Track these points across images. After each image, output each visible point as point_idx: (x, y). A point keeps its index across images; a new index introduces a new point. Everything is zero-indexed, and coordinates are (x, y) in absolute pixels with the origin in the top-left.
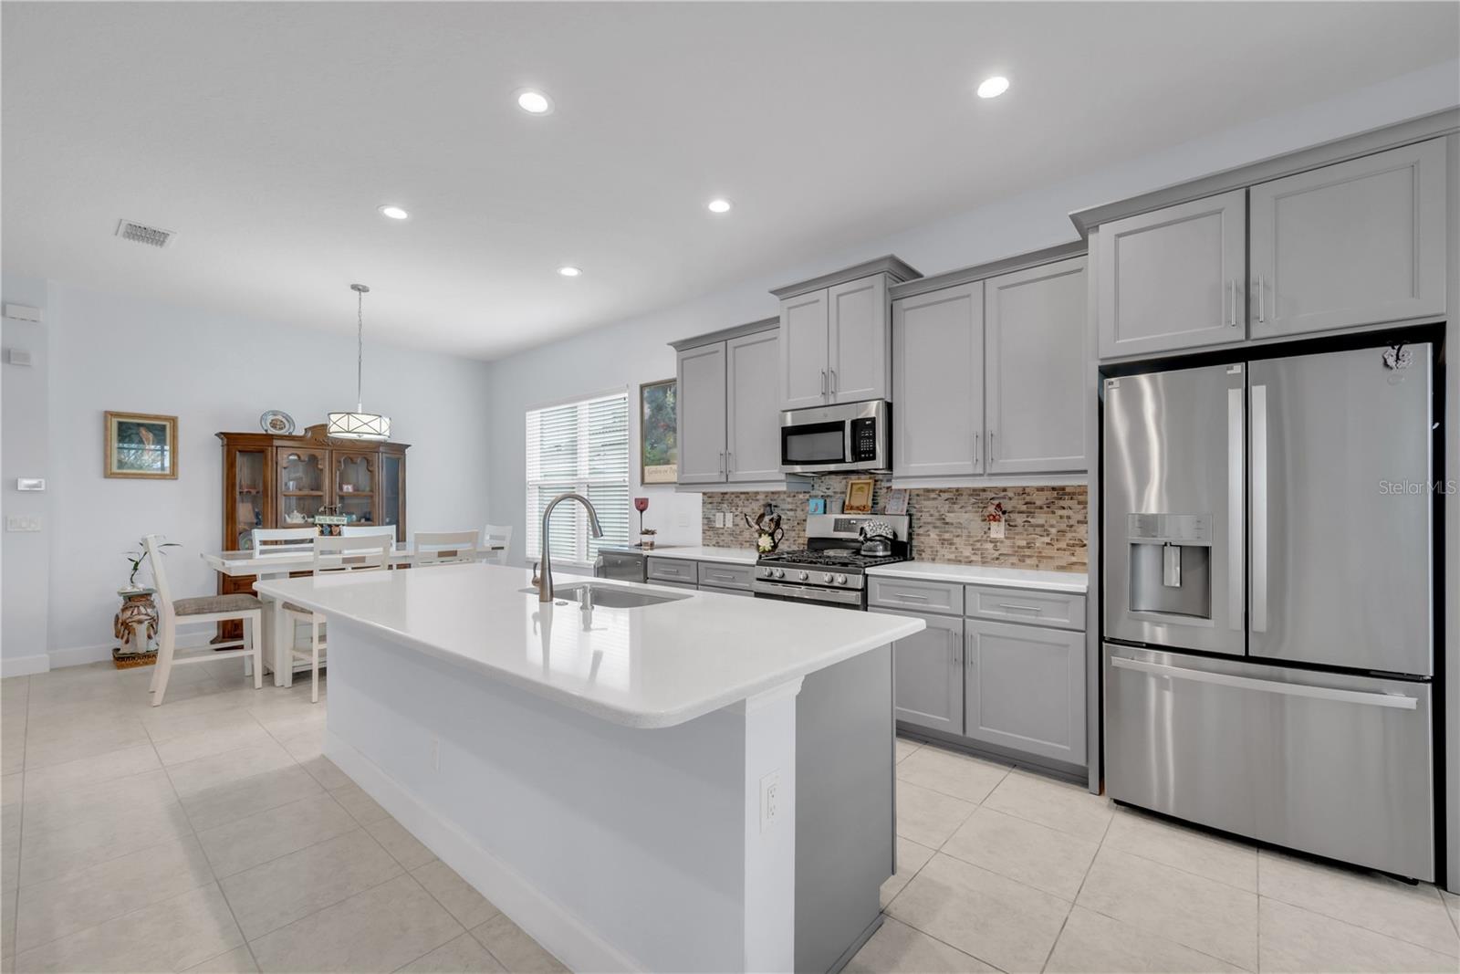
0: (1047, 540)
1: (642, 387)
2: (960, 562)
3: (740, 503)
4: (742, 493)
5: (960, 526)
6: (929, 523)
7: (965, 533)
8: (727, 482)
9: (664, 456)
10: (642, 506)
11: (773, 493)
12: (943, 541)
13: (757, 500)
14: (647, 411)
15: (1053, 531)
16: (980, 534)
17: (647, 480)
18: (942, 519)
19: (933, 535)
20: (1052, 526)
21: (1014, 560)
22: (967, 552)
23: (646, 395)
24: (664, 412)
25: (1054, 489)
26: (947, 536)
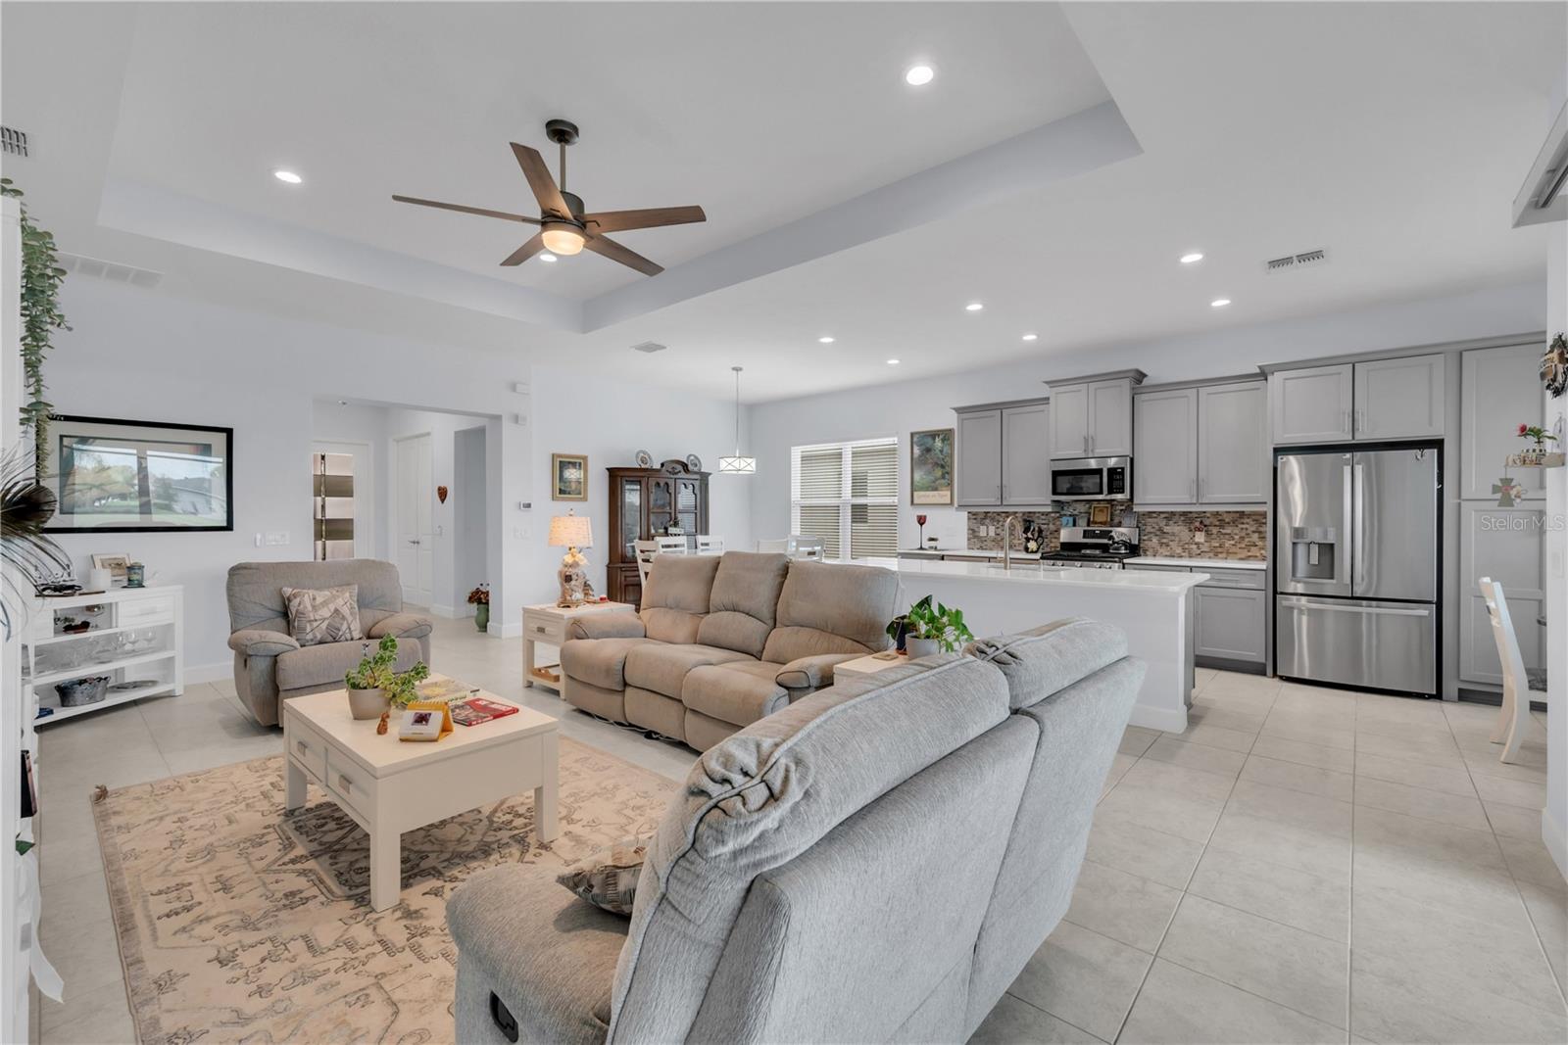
0: (1233, 542)
1: (912, 435)
2: (1173, 556)
3: (1001, 519)
5: (1173, 534)
6: (1151, 533)
7: (1177, 539)
8: (1002, 505)
9: (933, 484)
10: (922, 521)
11: (1030, 513)
12: (1162, 544)
14: (917, 451)
15: (1237, 537)
16: (1187, 539)
17: (915, 502)
18: (1161, 530)
19: (1155, 540)
20: (1236, 534)
21: (1211, 555)
22: (1179, 551)
23: (915, 439)
24: (932, 453)
25: (1237, 512)
26: (1164, 541)
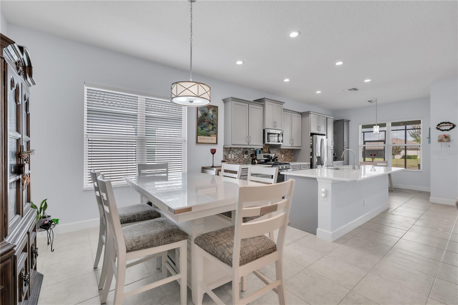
3: (236, 151)
4: (236, 148)
8: (248, 145)
9: (208, 133)
13: (241, 150)
17: (199, 142)
20: (288, 155)
24: (208, 117)
